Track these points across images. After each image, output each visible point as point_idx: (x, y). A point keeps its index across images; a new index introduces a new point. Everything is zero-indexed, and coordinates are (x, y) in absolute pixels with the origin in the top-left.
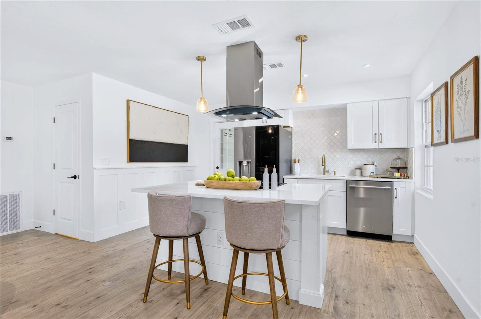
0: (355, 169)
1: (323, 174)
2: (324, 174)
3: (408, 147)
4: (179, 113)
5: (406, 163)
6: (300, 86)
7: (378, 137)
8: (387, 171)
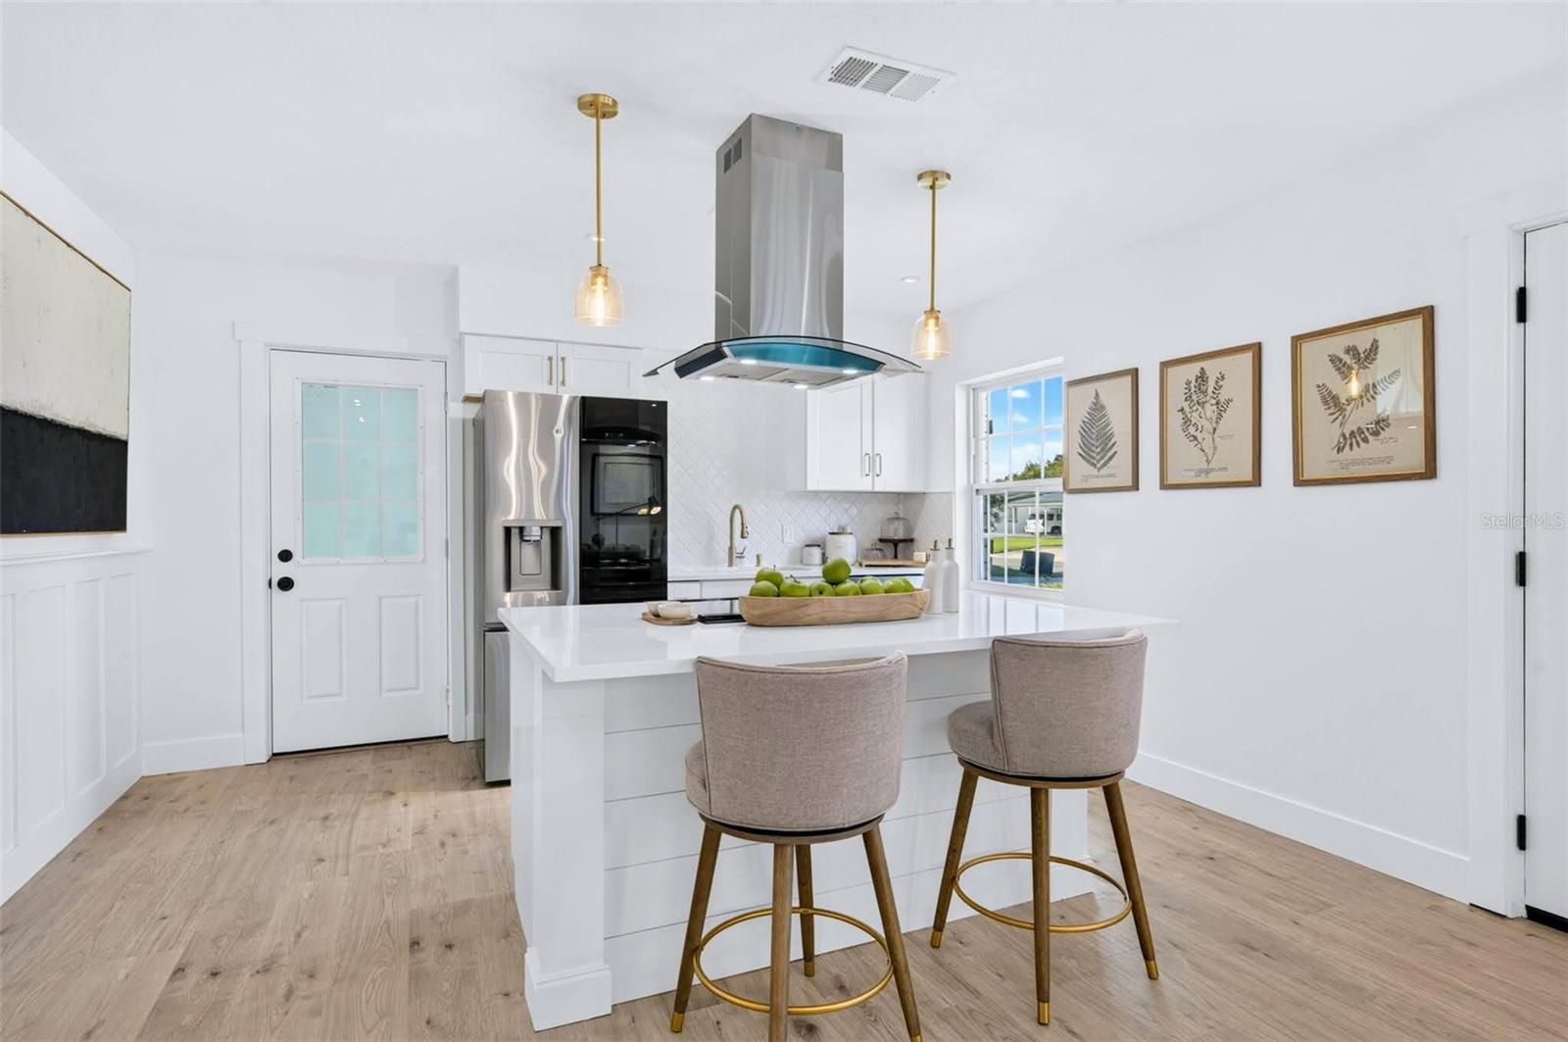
0: (807, 546)
1: (727, 565)
2: (731, 564)
3: (926, 491)
4: (105, 272)
5: (909, 528)
6: (932, 312)
7: (872, 462)
8: (873, 550)
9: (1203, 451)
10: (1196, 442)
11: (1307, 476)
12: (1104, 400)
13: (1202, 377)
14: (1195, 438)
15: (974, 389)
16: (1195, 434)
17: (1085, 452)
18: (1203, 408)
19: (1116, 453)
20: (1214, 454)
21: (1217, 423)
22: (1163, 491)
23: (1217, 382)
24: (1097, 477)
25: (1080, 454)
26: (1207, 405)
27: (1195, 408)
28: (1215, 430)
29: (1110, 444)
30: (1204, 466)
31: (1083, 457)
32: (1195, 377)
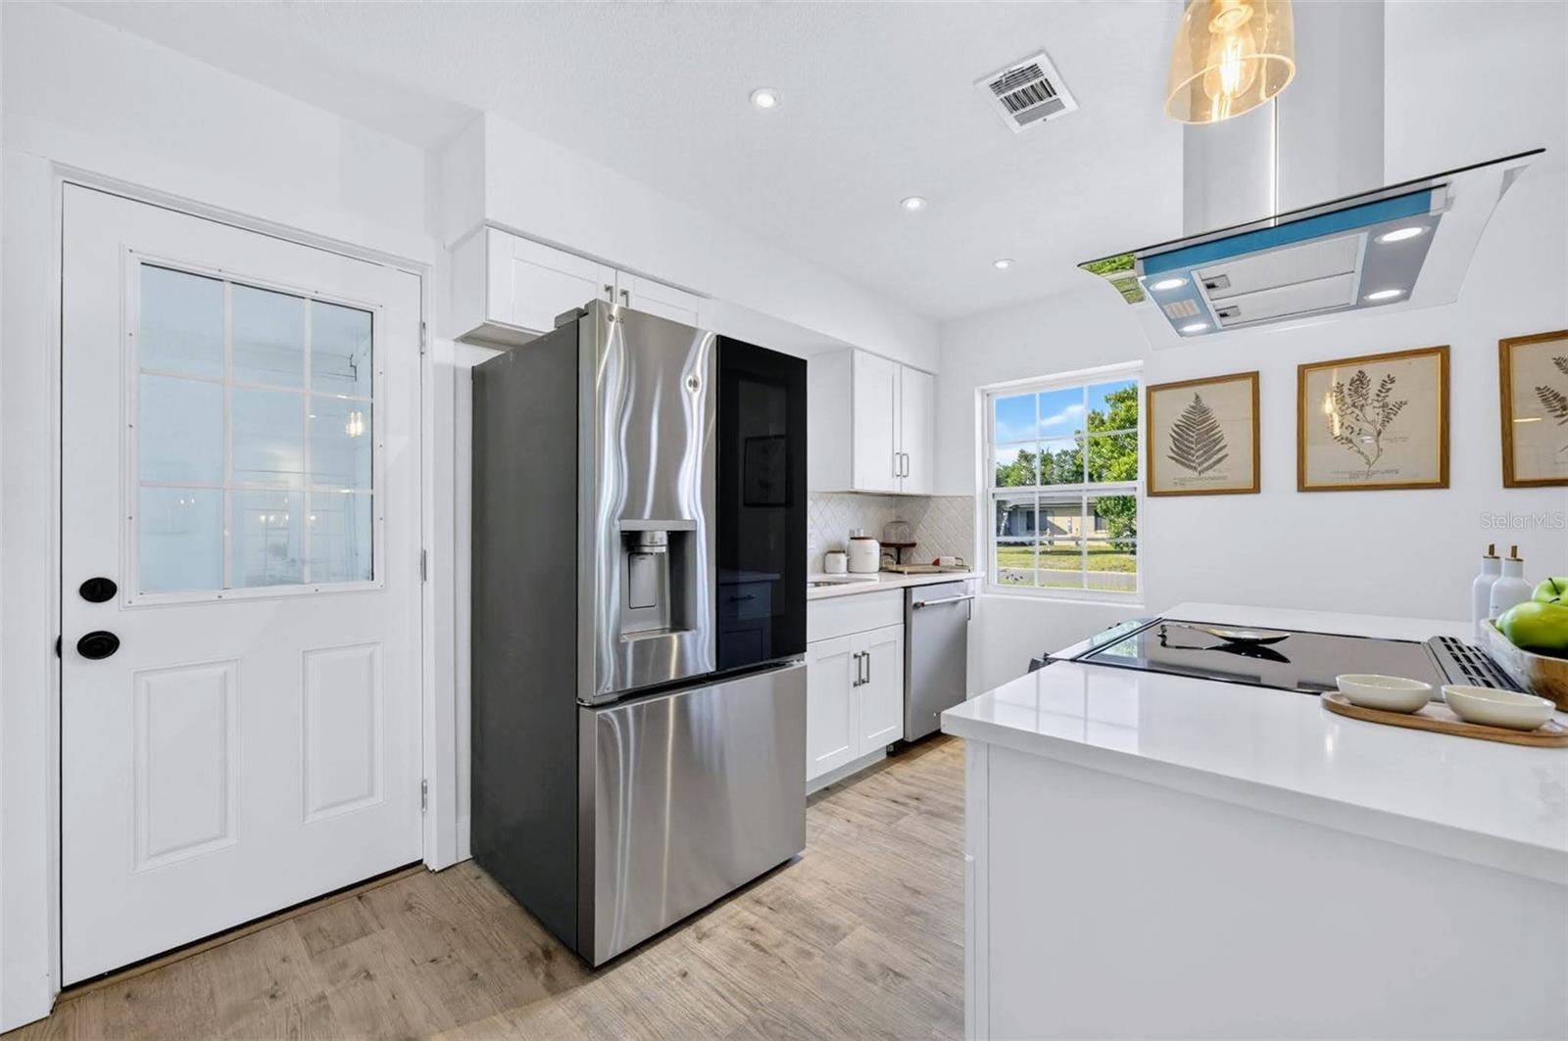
3: (934, 495)
7: (902, 463)
9: (1362, 454)
10: (1351, 445)
11: (1519, 476)
12: (1205, 402)
13: (1361, 381)
14: (1351, 441)
15: (988, 395)
16: (1349, 436)
17: (1178, 454)
18: (1361, 410)
19: (1226, 455)
20: (1378, 456)
21: (1383, 425)
22: (1301, 494)
23: (1383, 386)
24: (1197, 479)
25: (1172, 458)
26: (1368, 409)
27: (1349, 411)
28: (1379, 433)
29: (1217, 447)
30: (1366, 468)
31: (1177, 461)
32: (1349, 381)
